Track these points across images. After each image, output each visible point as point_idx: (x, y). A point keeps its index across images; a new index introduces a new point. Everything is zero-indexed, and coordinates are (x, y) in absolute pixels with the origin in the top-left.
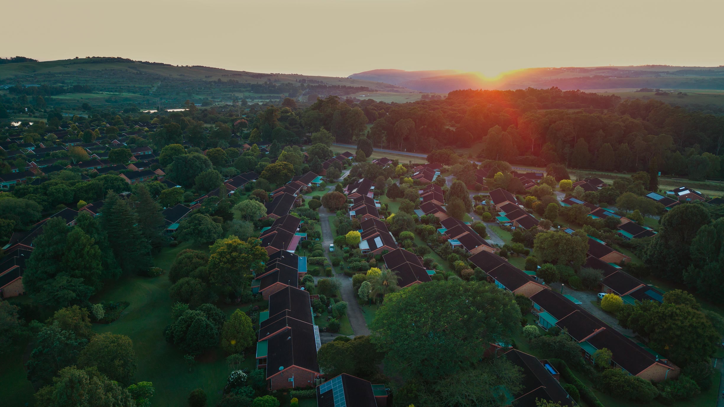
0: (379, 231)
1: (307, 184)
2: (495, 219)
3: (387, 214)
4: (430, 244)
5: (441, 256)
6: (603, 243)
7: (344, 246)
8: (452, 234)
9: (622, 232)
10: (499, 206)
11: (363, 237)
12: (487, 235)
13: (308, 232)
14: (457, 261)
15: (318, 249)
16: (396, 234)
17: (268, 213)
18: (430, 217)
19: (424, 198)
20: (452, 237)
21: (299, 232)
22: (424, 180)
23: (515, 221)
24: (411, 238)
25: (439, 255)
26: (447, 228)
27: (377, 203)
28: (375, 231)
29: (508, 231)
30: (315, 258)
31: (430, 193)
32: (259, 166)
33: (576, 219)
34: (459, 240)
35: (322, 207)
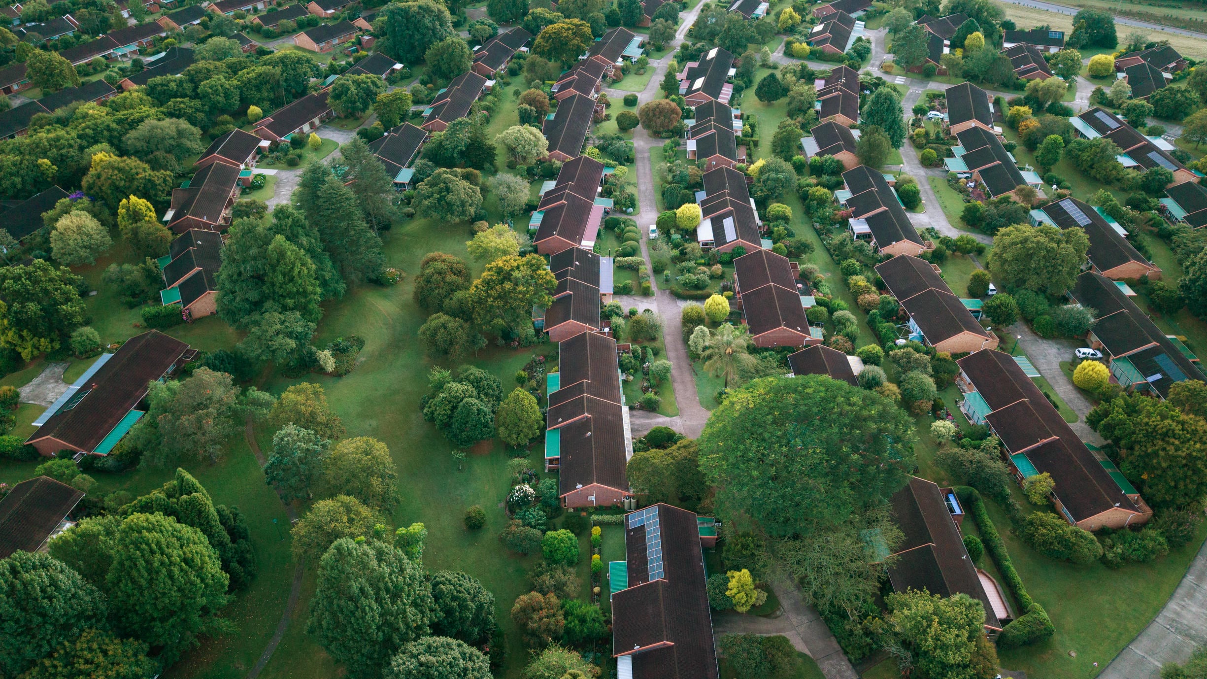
0: (733, 204)
1: (615, 60)
2: (942, 160)
3: (752, 143)
4: (818, 225)
5: (831, 255)
6: (1121, 232)
7: (672, 231)
8: (858, 206)
10: (958, 128)
11: (706, 213)
12: (920, 200)
13: (615, 196)
14: (854, 277)
16: (762, 204)
17: (550, 149)
18: (826, 161)
19: (824, 103)
20: (856, 215)
21: (601, 195)
22: (829, 47)
23: (976, 170)
24: (786, 219)
25: (828, 250)
26: (853, 192)
27: (736, 117)
28: (724, 204)
29: (961, 192)
30: (627, 259)
31: (835, 94)
32: (530, 17)
33: (1091, 167)
34: (868, 220)
35: (639, 126)
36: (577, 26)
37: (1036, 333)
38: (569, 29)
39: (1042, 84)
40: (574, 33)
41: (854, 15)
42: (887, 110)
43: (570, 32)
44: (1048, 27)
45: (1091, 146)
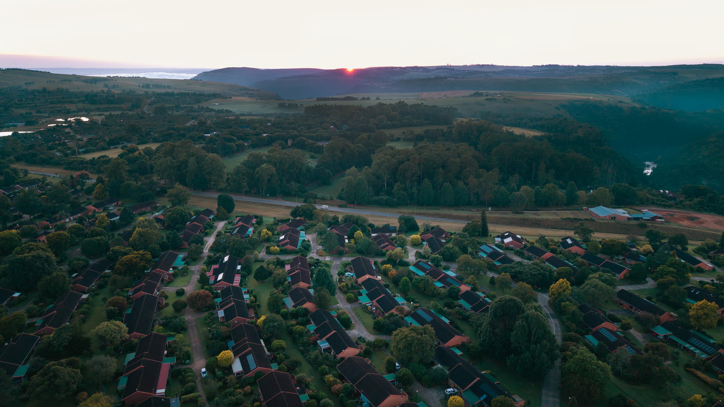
0: (251, 346)
1: (168, 270)
2: (358, 298)
3: (256, 306)
4: (301, 348)
5: (312, 365)
6: (447, 321)
7: (216, 370)
8: (321, 332)
9: (462, 302)
10: (361, 280)
11: (235, 355)
12: (351, 322)
13: (177, 355)
14: (327, 376)
15: (190, 382)
16: (268, 342)
17: (129, 333)
18: (299, 310)
19: (292, 276)
20: (321, 338)
21: (167, 356)
22: (289, 247)
23: (374, 301)
24: (283, 348)
25: (310, 362)
26: (316, 324)
27: (245, 293)
28: (246, 347)
29: (370, 313)
30: (188, 396)
31: (297, 271)
32: (111, 252)
33: (425, 290)
34: (328, 340)
35: (187, 307)
36: (142, 255)
37: (424, 386)
38: (137, 257)
39: (393, 253)
40: (140, 259)
41: (298, 229)
42: (325, 277)
43: (138, 259)
44: (388, 225)
45: (422, 280)
